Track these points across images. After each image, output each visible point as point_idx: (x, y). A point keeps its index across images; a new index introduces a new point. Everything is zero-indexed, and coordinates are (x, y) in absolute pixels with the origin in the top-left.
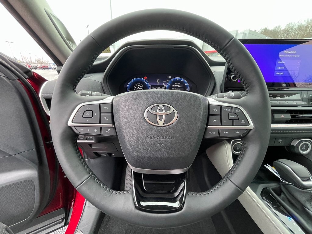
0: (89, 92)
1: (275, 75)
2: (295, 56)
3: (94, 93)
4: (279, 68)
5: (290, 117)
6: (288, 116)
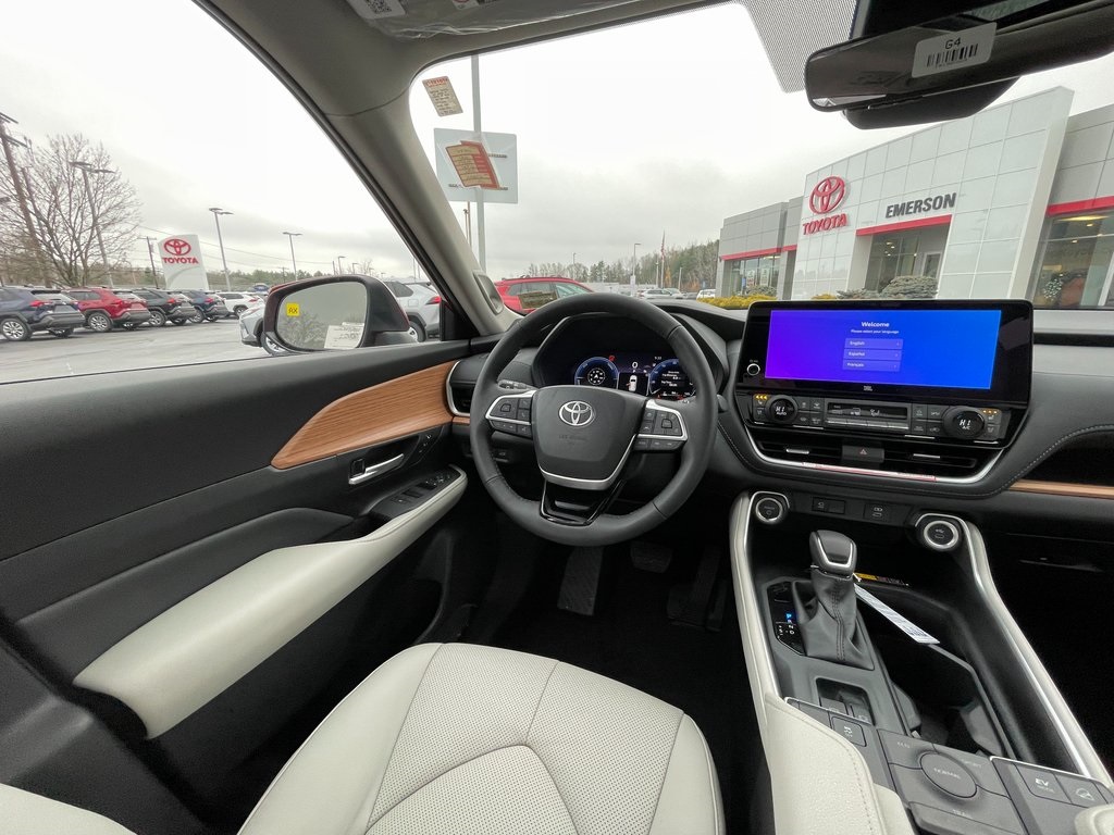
0: (511, 383)
1: (844, 368)
2: (888, 332)
3: (516, 384)
4: (853, 354)
5: (883, 457)
6: (880, 454)
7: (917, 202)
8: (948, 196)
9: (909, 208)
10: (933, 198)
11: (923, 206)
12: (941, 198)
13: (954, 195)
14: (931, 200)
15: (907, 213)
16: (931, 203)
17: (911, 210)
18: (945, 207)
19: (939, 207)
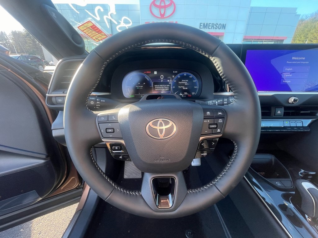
7: (212, 24)
8: (223, 24)
9: (209, 26)
10: (219, 24)
11: (215, 26)
12: (221, 24)
13: (225, 24)
14: (217, 24)
15: (209, 28)
16: (218, 26)
17: (210, 27)
18: (222, 29)
19: (221, 28)
